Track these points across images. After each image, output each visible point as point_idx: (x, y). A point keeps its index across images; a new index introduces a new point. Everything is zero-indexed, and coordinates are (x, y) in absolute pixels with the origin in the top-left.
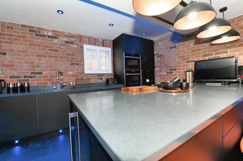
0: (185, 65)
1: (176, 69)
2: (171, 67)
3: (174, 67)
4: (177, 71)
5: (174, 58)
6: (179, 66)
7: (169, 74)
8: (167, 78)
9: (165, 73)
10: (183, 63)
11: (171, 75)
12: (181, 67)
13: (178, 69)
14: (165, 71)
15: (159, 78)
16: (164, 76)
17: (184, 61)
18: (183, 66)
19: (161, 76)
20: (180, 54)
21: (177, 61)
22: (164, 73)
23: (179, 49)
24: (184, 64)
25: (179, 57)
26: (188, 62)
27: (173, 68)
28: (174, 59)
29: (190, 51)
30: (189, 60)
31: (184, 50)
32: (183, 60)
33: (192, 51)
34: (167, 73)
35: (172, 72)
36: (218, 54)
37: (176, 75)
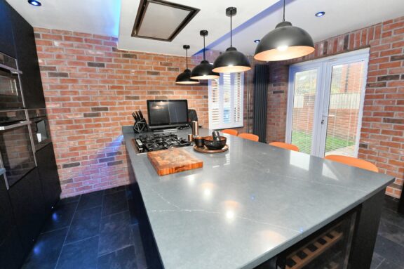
0: (124, 103)
1: (106, 109)
2: (95, 104)
3: (102, 103)
4: (109, 112)
5: (102, 87)
6: (113, 104)
7: (92, 118)
8: (86, 126)
9: (80, 116)
10: (119, 99)
11: (97, 120)
12: (117, 106)
13: (112, 109)
14: (80, 111)
15: (61, 127)
16: (77, 121)
17: (121, 96)
18: (120, 104)
19: (70, 122)
20: (113, 82)
21: (108, 94)
22: (77, 114)
23: (109, 71)
24: (122, 101)
25: (113, 87)
26: (128, 98)
27: (100, 106)
28: (102, 89)
29: (131, 81)
30: (129, 95)
31: (121, 77)
32: (120, 93)
33: (135, 82)
34: (85, 115)
35: (98, 115)
36: (165, 93)
37: (107, 119)
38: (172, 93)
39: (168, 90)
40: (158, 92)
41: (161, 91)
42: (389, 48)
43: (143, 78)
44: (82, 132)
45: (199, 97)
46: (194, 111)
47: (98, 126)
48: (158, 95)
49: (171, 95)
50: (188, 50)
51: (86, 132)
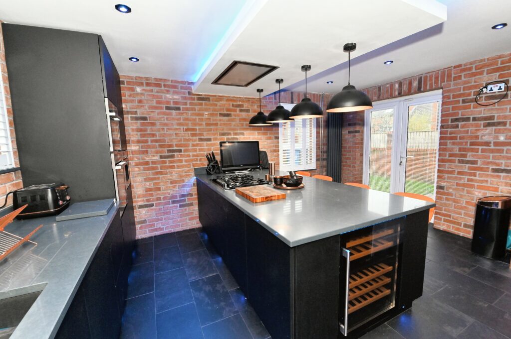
0: (197, 145)
1: (180, 151)
2: (170, 146)
3: (177, 145)
4: (182, 153)
5: (177, 129)
6: (187, 145)
7: (167, 160)
8: (162, 168)
9: (157, 158)
10: (193, 140)
11: (171, 162)
12: (190, 148)
13: (186, 151)
14: (157, 152)
15: (138, 168)
16: (153, 163)
17: (194, 138)
18: (193, 145)
19: (147, 163)
20: (187, 125)
21: (182, 136)
22: (153, 156)
23: (185, 114)
24: (195, 143)
25: (187, 130)
26: (201, 140)
27: (175, 148)
28: (177, 132)
29: (204, 123)
30: (202, 137)
31: (195, 120)
32: (193, 135)
33: (207, 124)
34: (161, 157)
35: (173, 156)
36: (236, 134)
37: (181, 161)
38: (243, 134)
39: (239, 132)
40: (229, 134)
41: (232, 132)
42: (460, 91)
43: (216, 120)
44: (157, 173)
45: (270, 138)
46: (265, 153)
47: (173, 167)
48: (230, 137)
49: (242, 136)
50: (261, 93)
51: (161, 173)
